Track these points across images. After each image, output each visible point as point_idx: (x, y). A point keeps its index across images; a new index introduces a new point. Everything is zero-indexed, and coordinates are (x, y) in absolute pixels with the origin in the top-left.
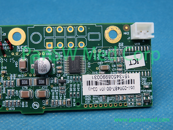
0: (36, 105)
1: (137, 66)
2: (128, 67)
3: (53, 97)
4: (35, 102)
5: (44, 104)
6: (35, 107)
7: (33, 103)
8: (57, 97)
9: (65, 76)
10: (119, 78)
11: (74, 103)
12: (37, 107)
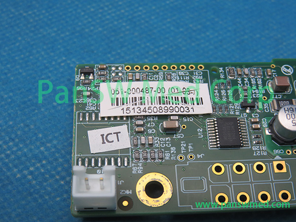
0: (286, 70)
1: (105, 131)
2: (123, 129)
3: (260, 82)
4: (289, 74)
5: (274, 72)
6: (288, 68)
7: (291, 73)
8: (253, 82)
9: (244, 114)
10: (142, 107)
11: (221, 73)
12: (284, 68)
